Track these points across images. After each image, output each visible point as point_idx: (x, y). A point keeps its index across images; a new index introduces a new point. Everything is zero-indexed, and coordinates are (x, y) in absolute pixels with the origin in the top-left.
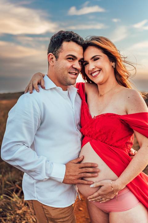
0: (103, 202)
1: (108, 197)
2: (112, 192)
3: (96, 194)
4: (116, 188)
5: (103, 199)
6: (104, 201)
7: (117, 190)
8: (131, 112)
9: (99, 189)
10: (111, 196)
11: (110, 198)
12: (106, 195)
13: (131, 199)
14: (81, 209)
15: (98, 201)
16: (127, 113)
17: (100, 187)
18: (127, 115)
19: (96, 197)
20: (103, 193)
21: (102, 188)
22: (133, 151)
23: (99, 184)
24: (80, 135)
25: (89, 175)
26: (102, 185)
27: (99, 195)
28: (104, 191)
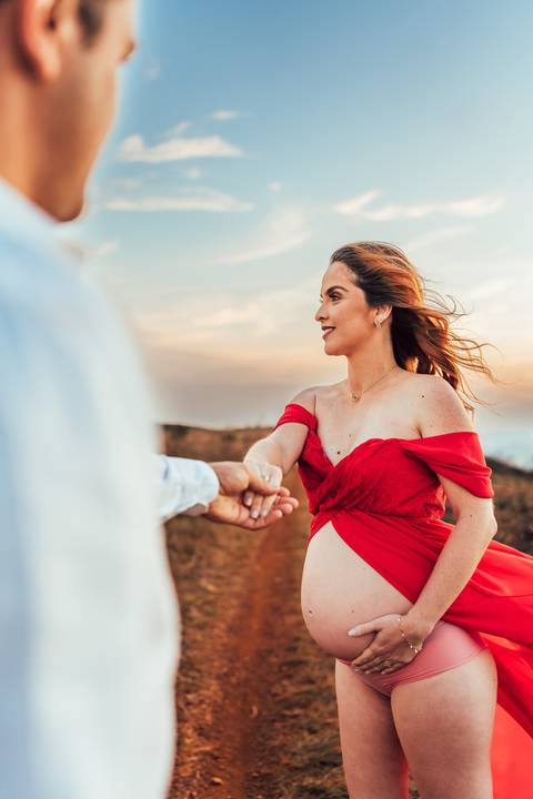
0: (387, 670)
1: (396, 658)
3: (367, 653)
4: (411, 632)
5: (387, 663)
6: (391, 669)
8: (429, 433)
9: (373, 640)
10: (402, 654)
11: (402, 660)
12: (391, 651)
14: (217, 780)
15: (376, 669)
16: (421, 435)
18: (422, 441)
19: (369, 660)
20: (382, 648)
21: (380, 636)
23: (369, 626)
26: (378, 627)
27: (376, 655)
28: (384, 643)
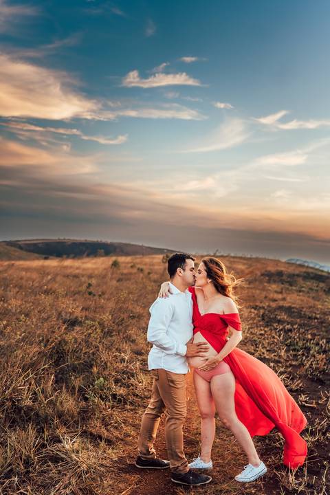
2: (215, 363)
3: (204, 365)
7: (217, 361)
12: (211, 365)
13: (226, 367)
16: (224, 313)
17: (207, 360)
19: (204, 367)
22: (228, 339)
24: (193, 326)
25: (203, 350)
27: (206, 365)
28: (210, 362)
